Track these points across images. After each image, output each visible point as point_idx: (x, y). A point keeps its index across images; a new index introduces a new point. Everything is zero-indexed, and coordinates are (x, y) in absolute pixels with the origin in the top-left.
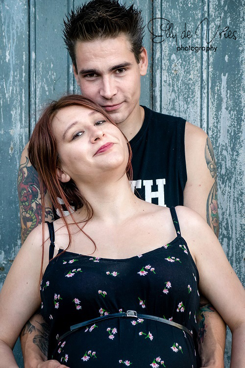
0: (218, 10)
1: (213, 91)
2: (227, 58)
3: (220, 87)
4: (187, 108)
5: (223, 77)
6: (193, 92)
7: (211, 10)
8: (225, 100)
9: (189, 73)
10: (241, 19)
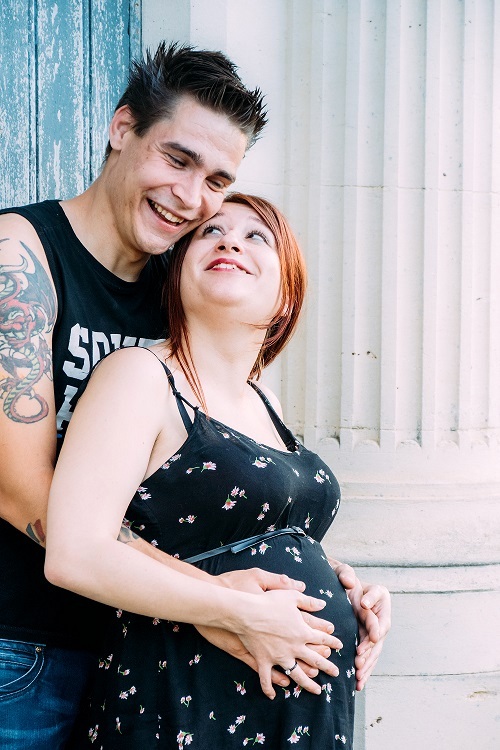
0: (48, 33)
1: (45, 170)
2: (59, 114)
3: (53, 163)
4: (15, 195)
5: (55, 146)
6: (21, 168)
7: (40, 30)
8: (58, 186)
9: (15, 134)
10: (75, 53)
